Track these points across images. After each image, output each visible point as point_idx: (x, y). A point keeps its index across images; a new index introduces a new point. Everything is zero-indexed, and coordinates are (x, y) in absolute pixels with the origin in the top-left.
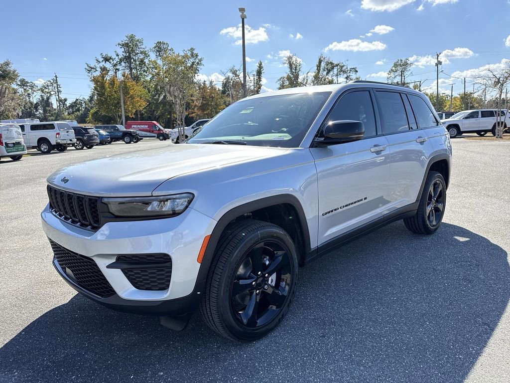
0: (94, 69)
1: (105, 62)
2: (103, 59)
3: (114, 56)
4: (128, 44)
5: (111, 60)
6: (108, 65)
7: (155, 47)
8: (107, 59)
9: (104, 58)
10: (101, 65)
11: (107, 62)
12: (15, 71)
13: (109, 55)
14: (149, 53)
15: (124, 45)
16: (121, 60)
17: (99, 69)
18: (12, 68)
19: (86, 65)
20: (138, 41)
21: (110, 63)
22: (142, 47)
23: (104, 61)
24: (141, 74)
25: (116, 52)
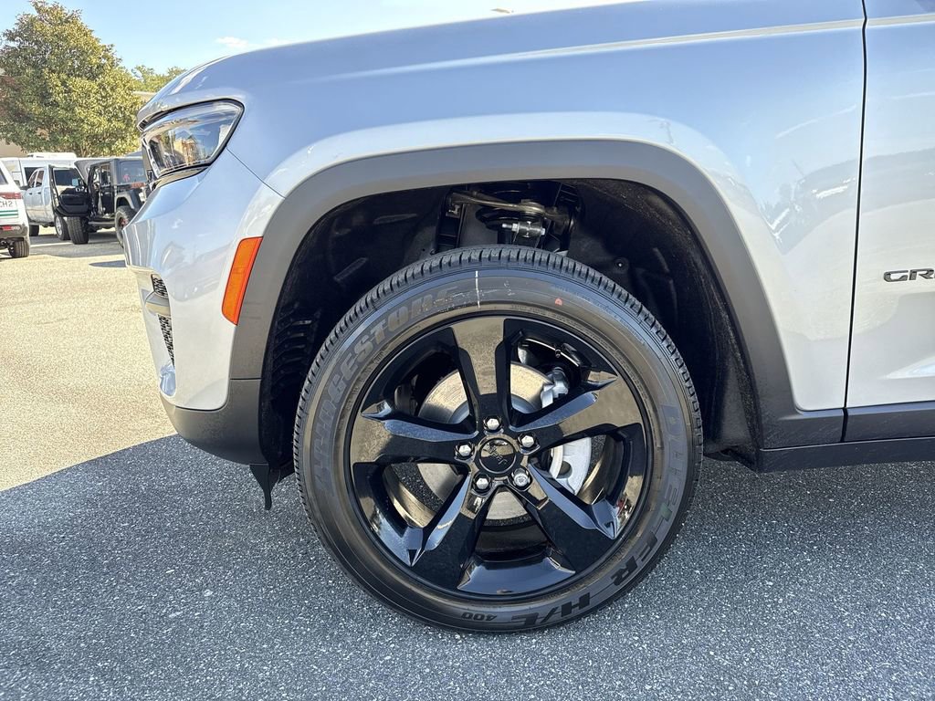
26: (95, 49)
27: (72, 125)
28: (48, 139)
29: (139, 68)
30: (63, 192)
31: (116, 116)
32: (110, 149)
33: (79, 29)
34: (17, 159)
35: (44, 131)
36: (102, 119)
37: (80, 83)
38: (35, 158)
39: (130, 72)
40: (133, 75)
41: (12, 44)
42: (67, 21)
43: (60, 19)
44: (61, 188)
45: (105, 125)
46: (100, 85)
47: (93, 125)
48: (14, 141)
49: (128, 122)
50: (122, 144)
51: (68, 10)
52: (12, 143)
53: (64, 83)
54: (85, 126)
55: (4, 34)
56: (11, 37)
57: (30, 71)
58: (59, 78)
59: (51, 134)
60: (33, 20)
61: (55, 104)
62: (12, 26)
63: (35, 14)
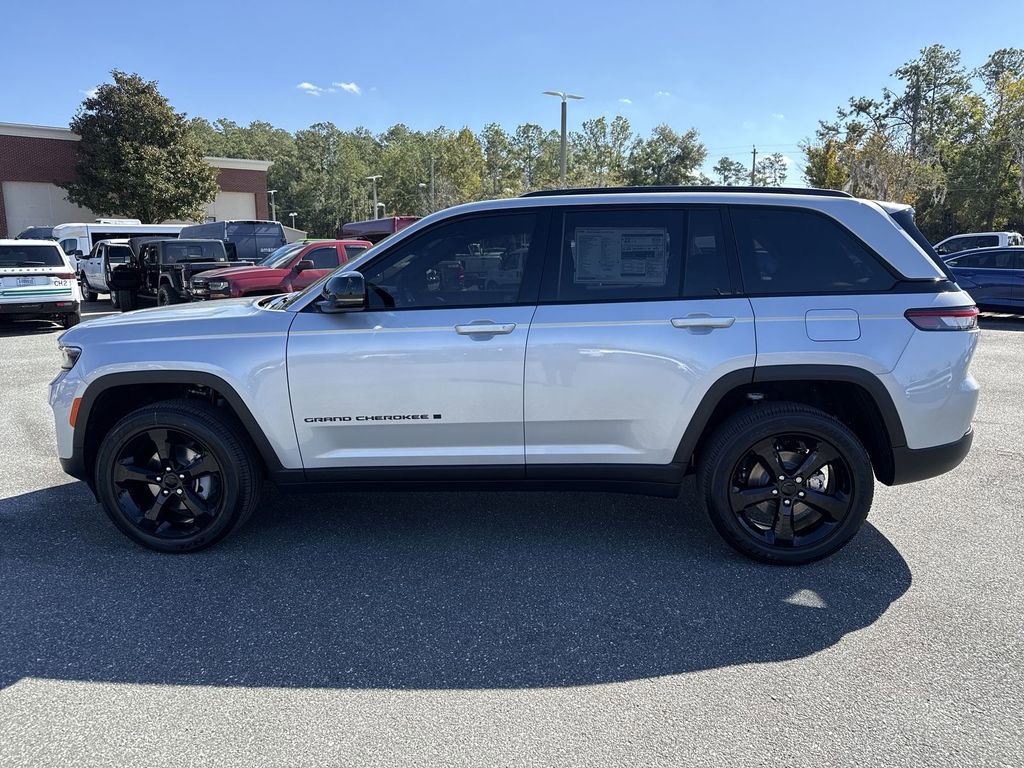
0: (834, 129)
1: (858, 114)
2: (854, 108)
3: (879, 99)
4: (917, 67)
5: (872, 109)
6: (863, 119)
7: (989, 65)
8: (862, 108)
9: (855, 105)
10: (849, 120)
11: (861, 113)
12: (701, 146)
13: (868, 98)
14: (971, 82)
15: (906, 72)
16: (897, 106)
17: (843, 130)
18: (696, 142)
19: (820, 125)
20: (947, 56)
21: (868, 114)
22: (955, 69)
23: (855, 113)
24: (939, 131)
25: (885, 89)
26: (167, 120)
27: (142, 190)
28: (118, 203)
29: (220, 121)
30: (116, 269)
31: (185, 182)
32: (176, 214)
33: (155, 99)
34: (85, 225)
35: (115, 195)
36: (170, 186)
37: (152, 150)
38: (102, 224)
39: (211, 125)
40: (214, 128)
41: (90, 112)
42: (143, 92)
43: (138, 89)
44: (114, 265)
45: (172, 191)
46: (171, 153)
47: (161, 190)
48: (85, 204)
49: (194, 187)
50: (188, 210)
51: (145, 82)
52: (84, 207)
53: (136, 151)
54: (154, 192)
55: (84, 103)
56: (90, 104)
57: (104, 139)
58: (131, 145)
59: (122, 198)
60: (112, 90)
61: (127, 170)
62: (93, 94)
63: (115, 84)
